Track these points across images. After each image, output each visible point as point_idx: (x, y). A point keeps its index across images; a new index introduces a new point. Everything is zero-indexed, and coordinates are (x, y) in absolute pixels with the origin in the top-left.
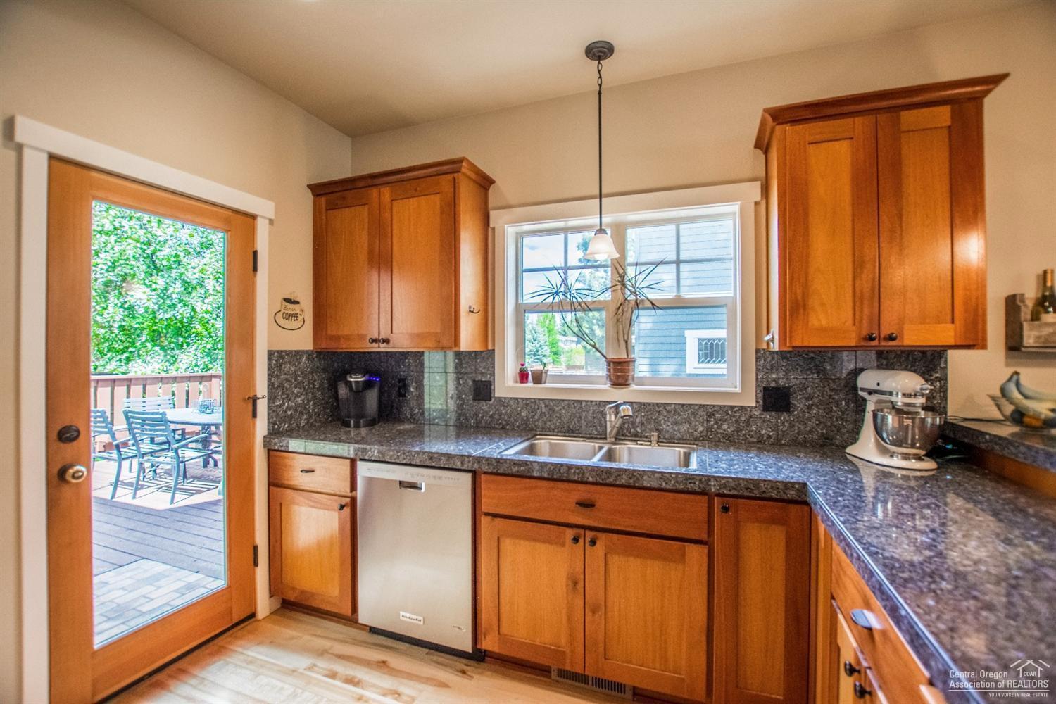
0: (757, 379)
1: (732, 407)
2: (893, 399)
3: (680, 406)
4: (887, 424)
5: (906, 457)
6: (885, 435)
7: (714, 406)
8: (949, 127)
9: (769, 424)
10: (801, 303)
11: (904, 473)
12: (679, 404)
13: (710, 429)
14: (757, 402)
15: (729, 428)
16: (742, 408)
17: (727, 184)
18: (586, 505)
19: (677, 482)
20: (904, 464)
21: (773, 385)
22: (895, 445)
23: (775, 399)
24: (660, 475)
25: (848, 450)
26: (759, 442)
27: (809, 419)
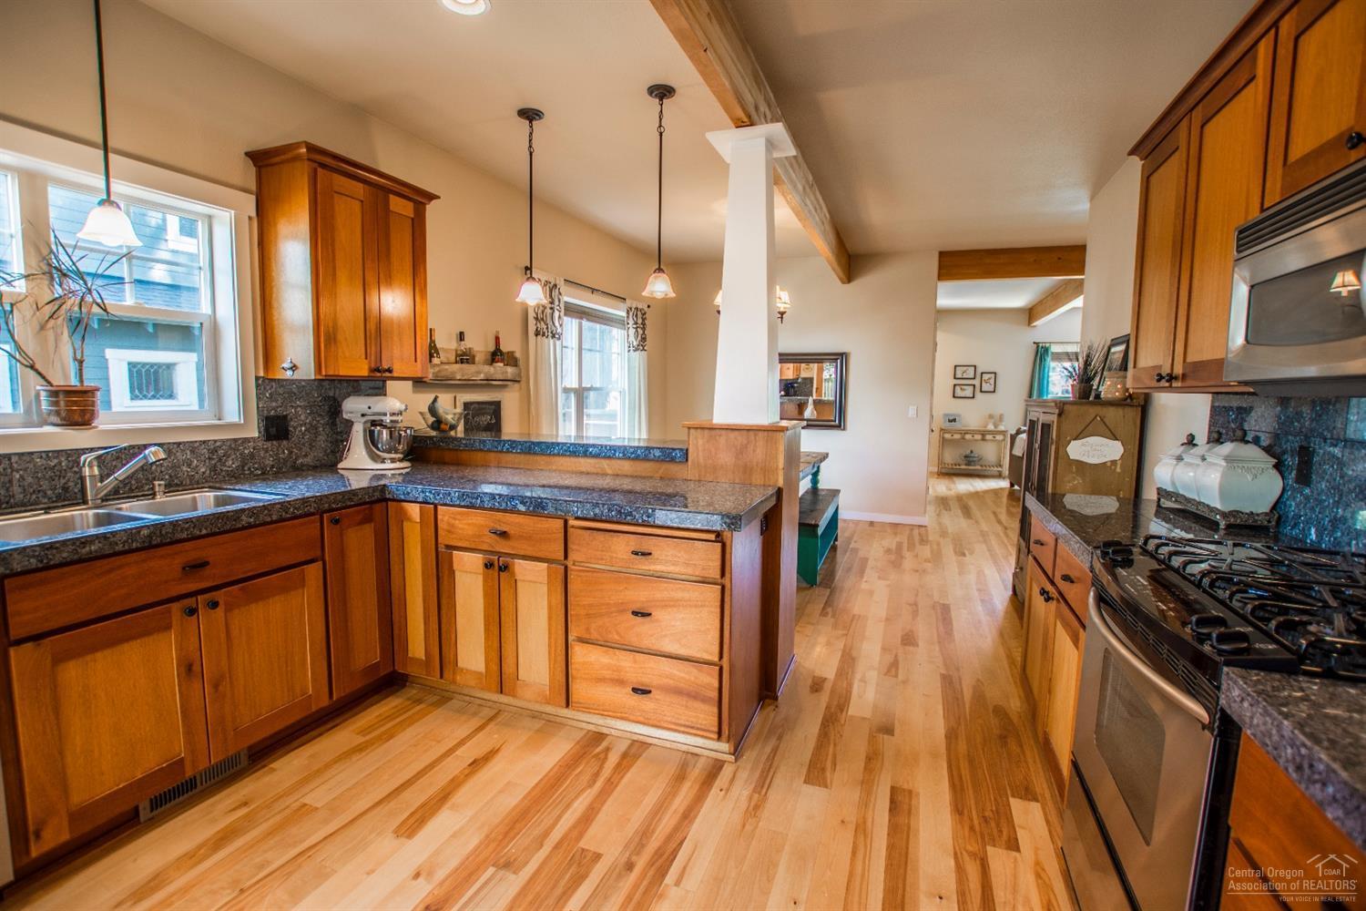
0: (258, 407)
1: (235, 440)
2: (383, 418)
3: (175, 446)
4: (382, 438)
5: (393, 461)
6: (380, 446)
7: (215, 441)
8: (413, 219)
9: (271, 454)
10: (333, 336)
11: (393, 472)
12: (174, 443)
13: (213, 469)
14: (260, 432)
15: (233, 463)
16: (246, 440)
17: (222, 185)
18: (198, 566)
19: (296, 508)
20: (392, 466)
21: (272, 413)
22: (388, 453)
23: (276, 428)
24: (279, 506)
25: (340, 466)
26: (263, 473)
27: (303, 444)
